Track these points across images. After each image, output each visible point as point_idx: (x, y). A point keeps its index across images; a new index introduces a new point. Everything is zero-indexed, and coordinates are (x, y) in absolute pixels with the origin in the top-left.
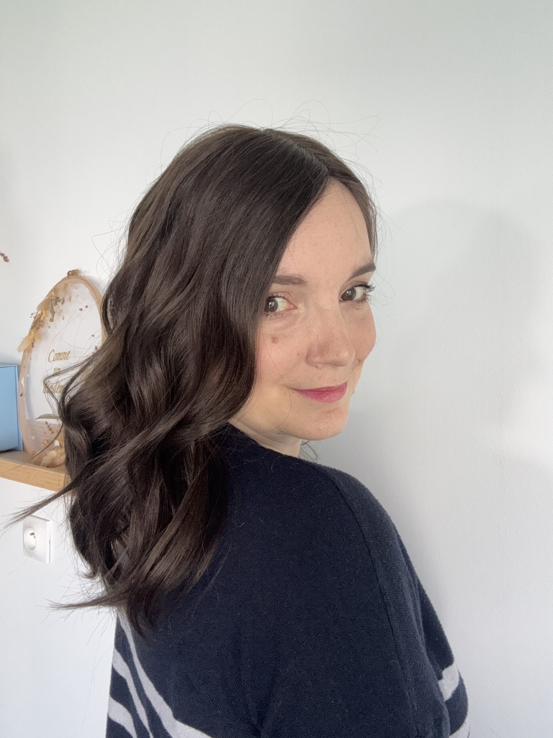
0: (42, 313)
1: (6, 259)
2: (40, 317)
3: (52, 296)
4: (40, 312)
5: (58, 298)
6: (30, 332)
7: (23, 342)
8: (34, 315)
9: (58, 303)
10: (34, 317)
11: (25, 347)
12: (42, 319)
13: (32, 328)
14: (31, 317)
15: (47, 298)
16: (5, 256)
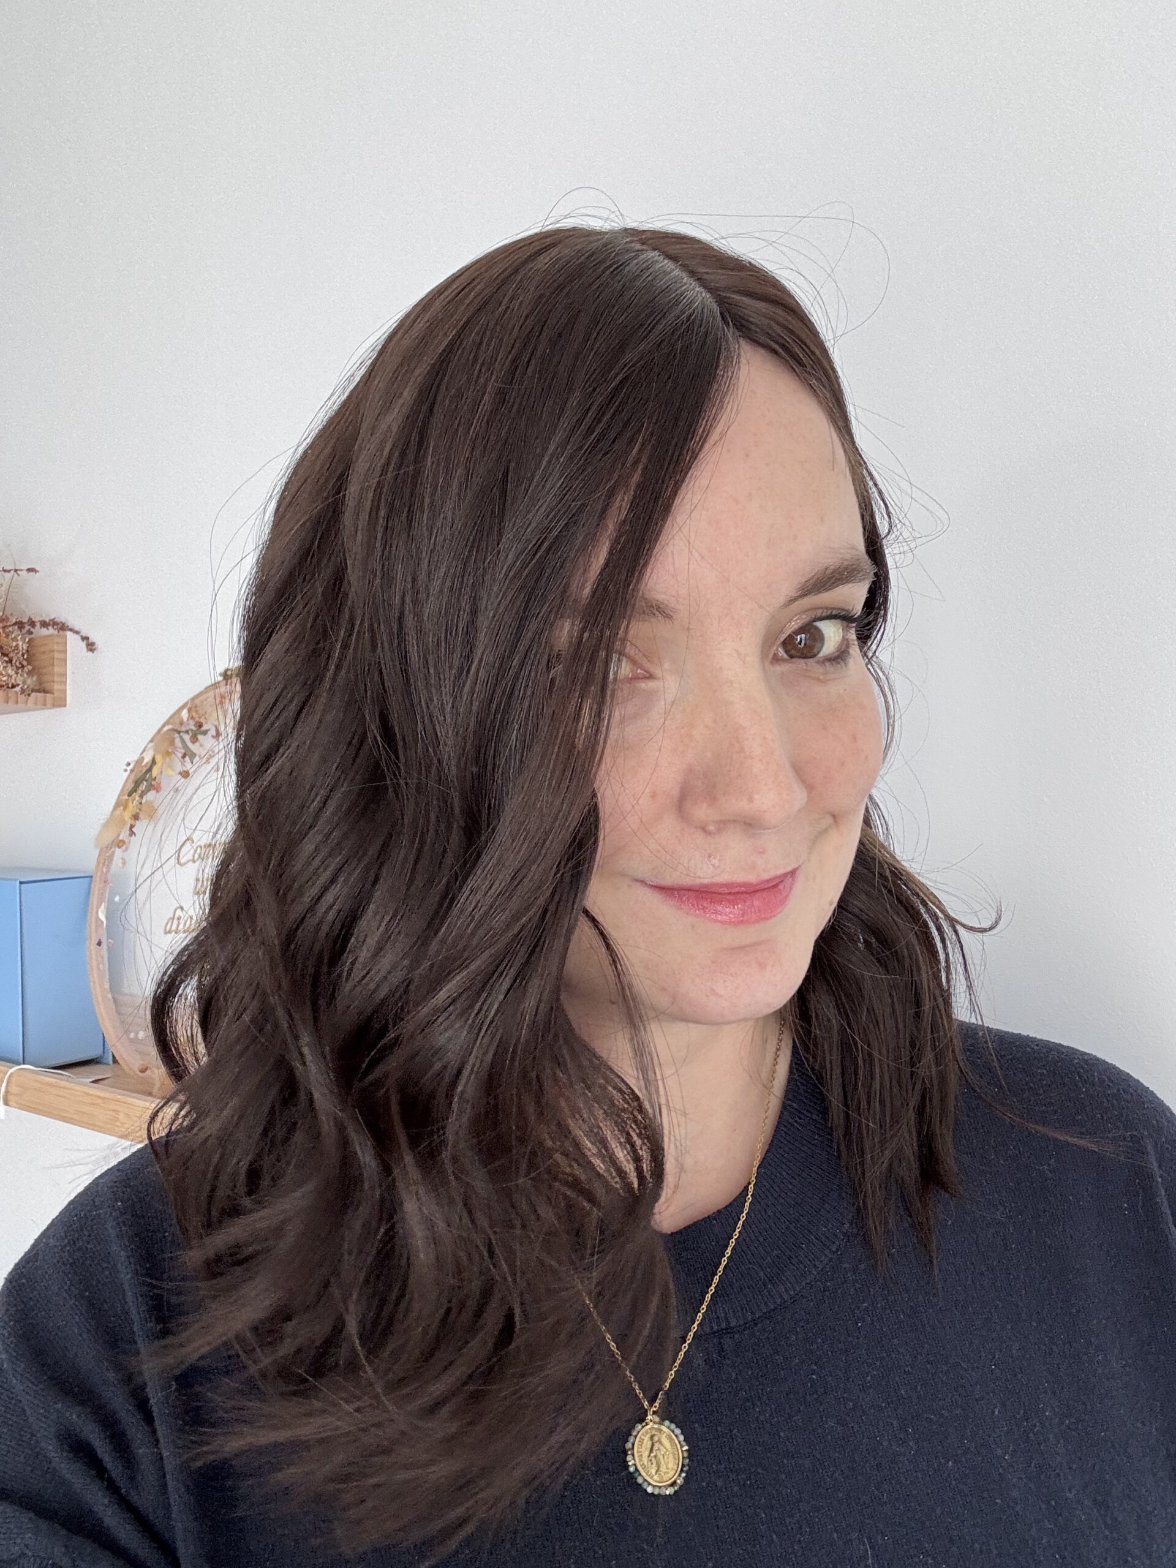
1: (91, 647)
9: (200, 737)
16: (91, 640)
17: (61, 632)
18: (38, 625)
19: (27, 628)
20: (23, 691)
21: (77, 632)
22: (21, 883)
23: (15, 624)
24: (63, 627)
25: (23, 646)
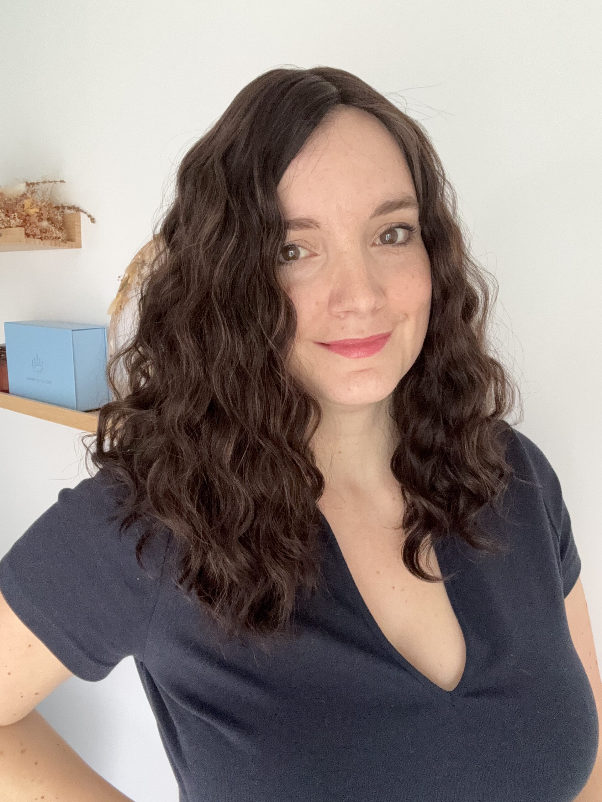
0: (129, 277)
1: (93, 220)
2: (127, 280)
3: (138, 259)
4: (127, 275)
5: (144, 261)
6: (117, 296)
7: (111, 305)
8: (121, 278)
9: (144, 267)
10: (121, 280)
11: (114, 309)
12: (129, 281)
13: (120, 291)
14: (118, 280)
15: (134, 261)
16: (92, 217)
17: (78, 213)
18: (66, 208)
19: (61, 210)
20: (63, 241)
21: (86, 213)
22: (73, 330)
23: (55, 207)
24: (78, 210)
25: (60, 218)
